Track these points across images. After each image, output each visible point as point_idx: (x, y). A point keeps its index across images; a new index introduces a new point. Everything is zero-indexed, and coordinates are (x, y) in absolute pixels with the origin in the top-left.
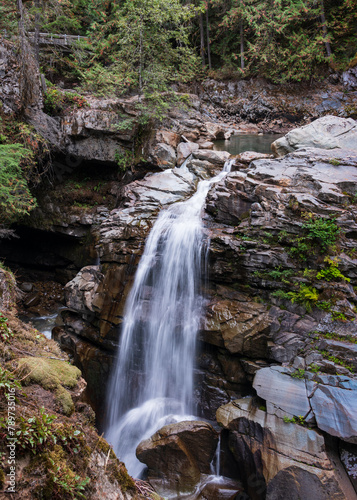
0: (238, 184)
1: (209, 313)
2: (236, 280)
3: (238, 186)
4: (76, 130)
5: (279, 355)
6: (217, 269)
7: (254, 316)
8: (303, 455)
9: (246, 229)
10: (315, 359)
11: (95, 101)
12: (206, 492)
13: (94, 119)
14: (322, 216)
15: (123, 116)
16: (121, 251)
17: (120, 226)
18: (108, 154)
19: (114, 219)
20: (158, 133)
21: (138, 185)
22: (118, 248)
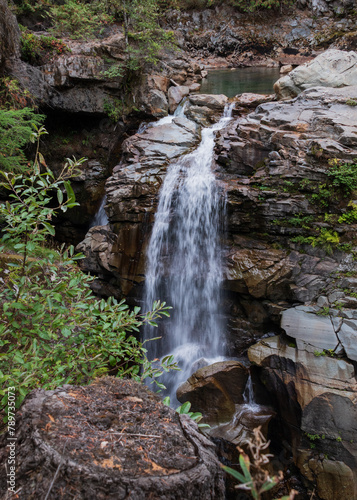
0: (251, 132)
1: (230, 263)
2: (255, 229)
3: (252, 134)
4: (60, 81)
5: (301, 296)
6: (236, 220)
7: (276, 262)
8: (335, 382)
9: (264, 179)
10: (338, 297)
11: (76, 45)
12: (244, 421)
13: (78, 67)
14: (346, 161)
15: (109, 60)
16: (133, 210)
17: (128, 184)
18: (96, 105)
19: (120, 177)
20: (149, 79)
21: (140, 139)
22: (130, 207)
